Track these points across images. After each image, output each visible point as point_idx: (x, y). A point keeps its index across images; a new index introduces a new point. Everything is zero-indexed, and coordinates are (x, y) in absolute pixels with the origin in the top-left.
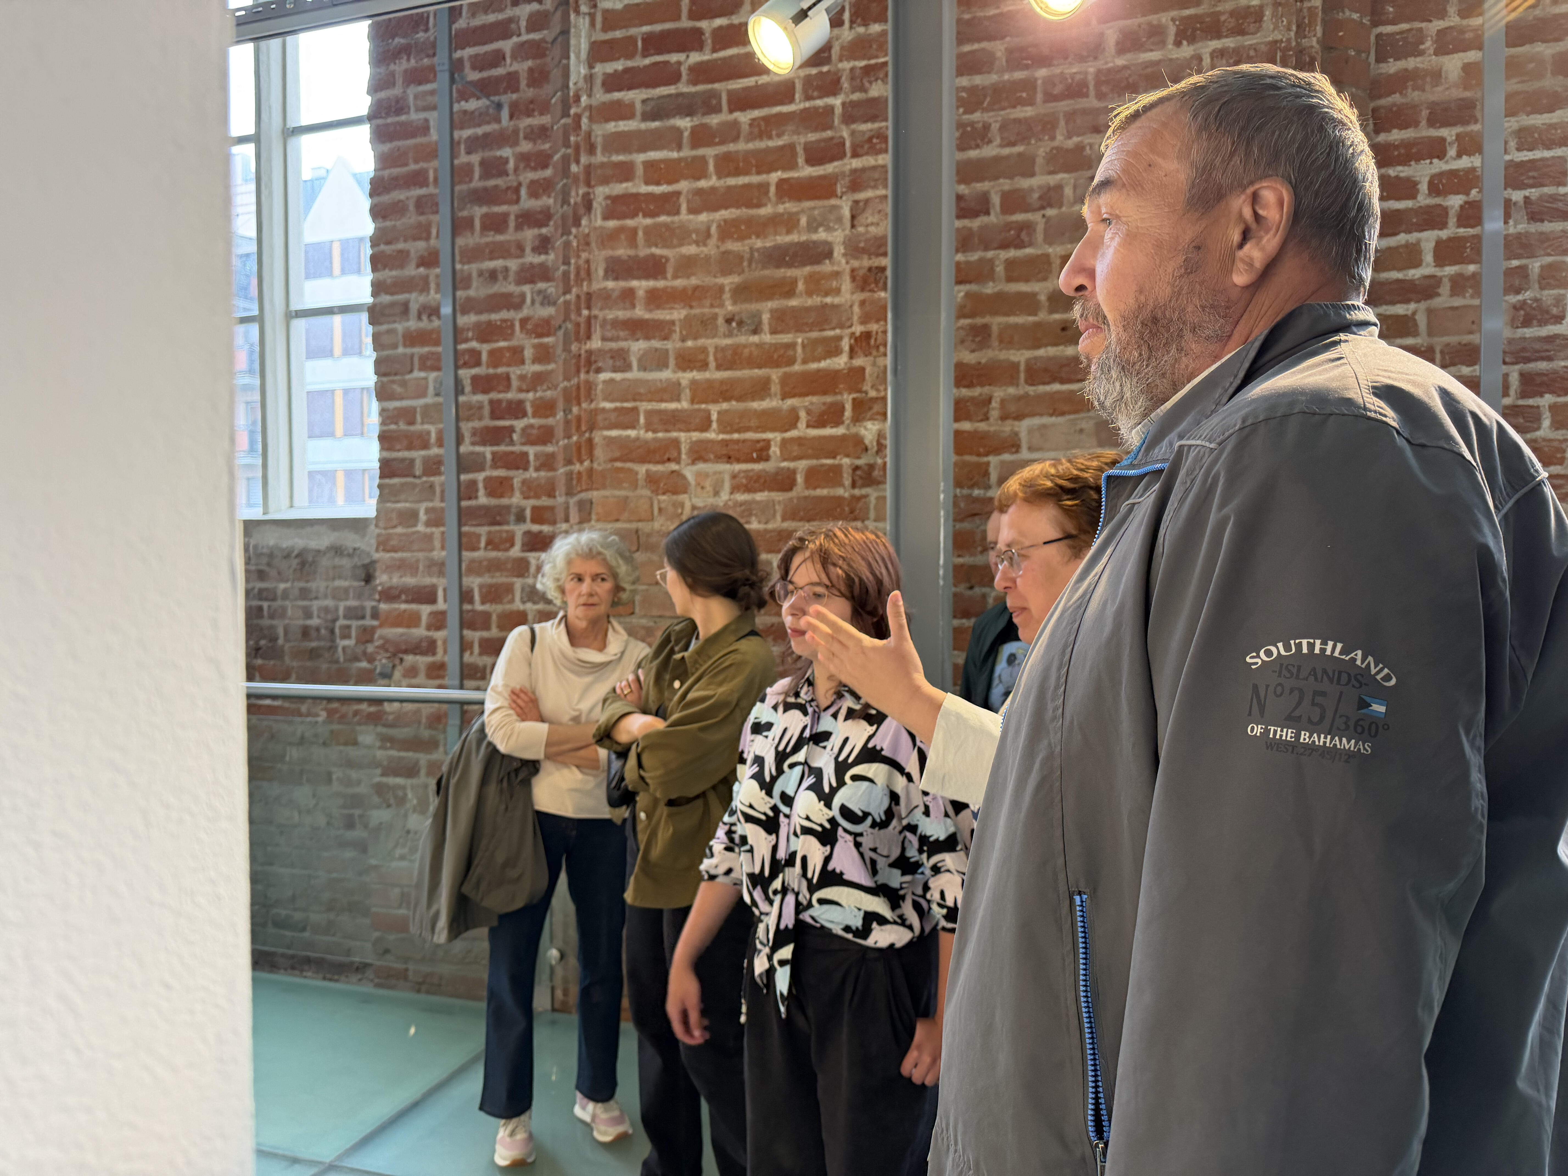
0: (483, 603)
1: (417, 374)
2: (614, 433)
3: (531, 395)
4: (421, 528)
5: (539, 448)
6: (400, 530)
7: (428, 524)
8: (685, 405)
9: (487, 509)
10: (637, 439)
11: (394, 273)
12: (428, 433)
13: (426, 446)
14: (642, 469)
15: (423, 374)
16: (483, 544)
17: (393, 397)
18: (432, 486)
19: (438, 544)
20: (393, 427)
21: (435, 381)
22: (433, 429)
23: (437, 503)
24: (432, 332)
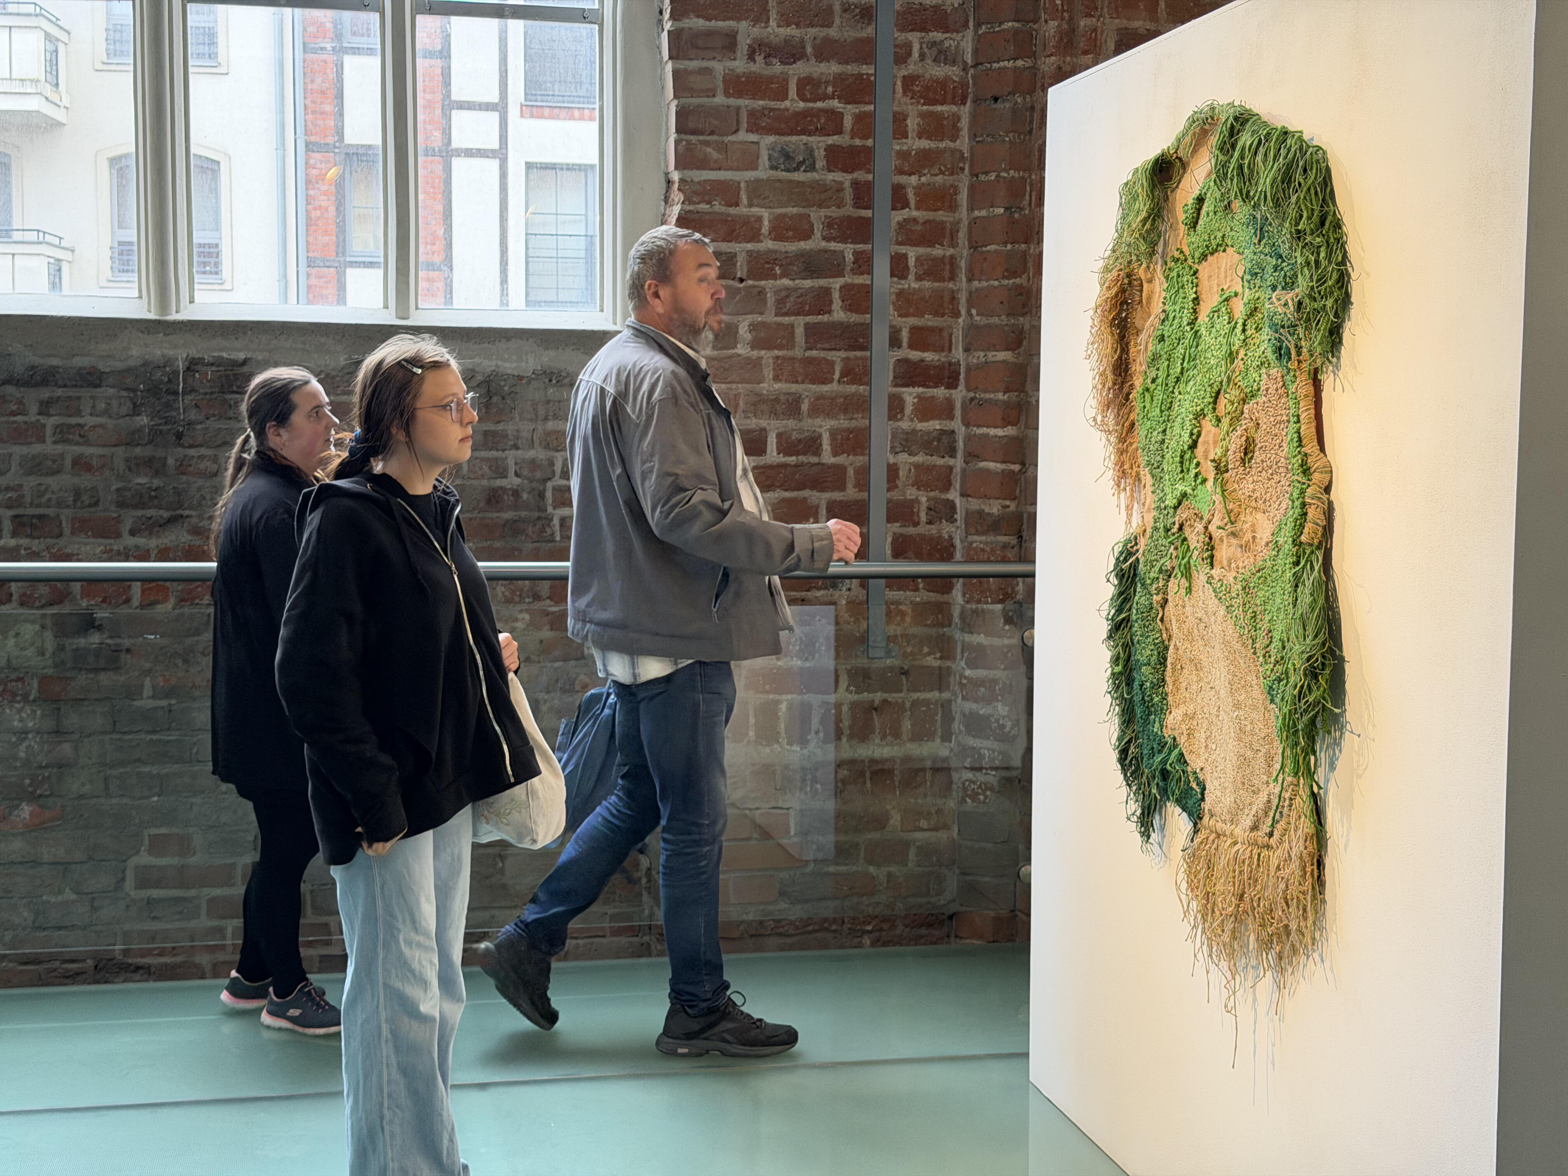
0: (835, 454)
1: (743, 136)
3: (913, 180)
4: (742, 350)
5: (922, 250)
7: (755, 345)
9: (844, 327)
12: (759, 219)
13: (755, 237)
15: (753, 137)
16: (837, 375)
17: (703, 164)
18: (762, 292)
19: (768, 373)
20: (703, 207)
21: (772, 148)
22: (766, 215)
23: (770, 317)
24: (771, 79)
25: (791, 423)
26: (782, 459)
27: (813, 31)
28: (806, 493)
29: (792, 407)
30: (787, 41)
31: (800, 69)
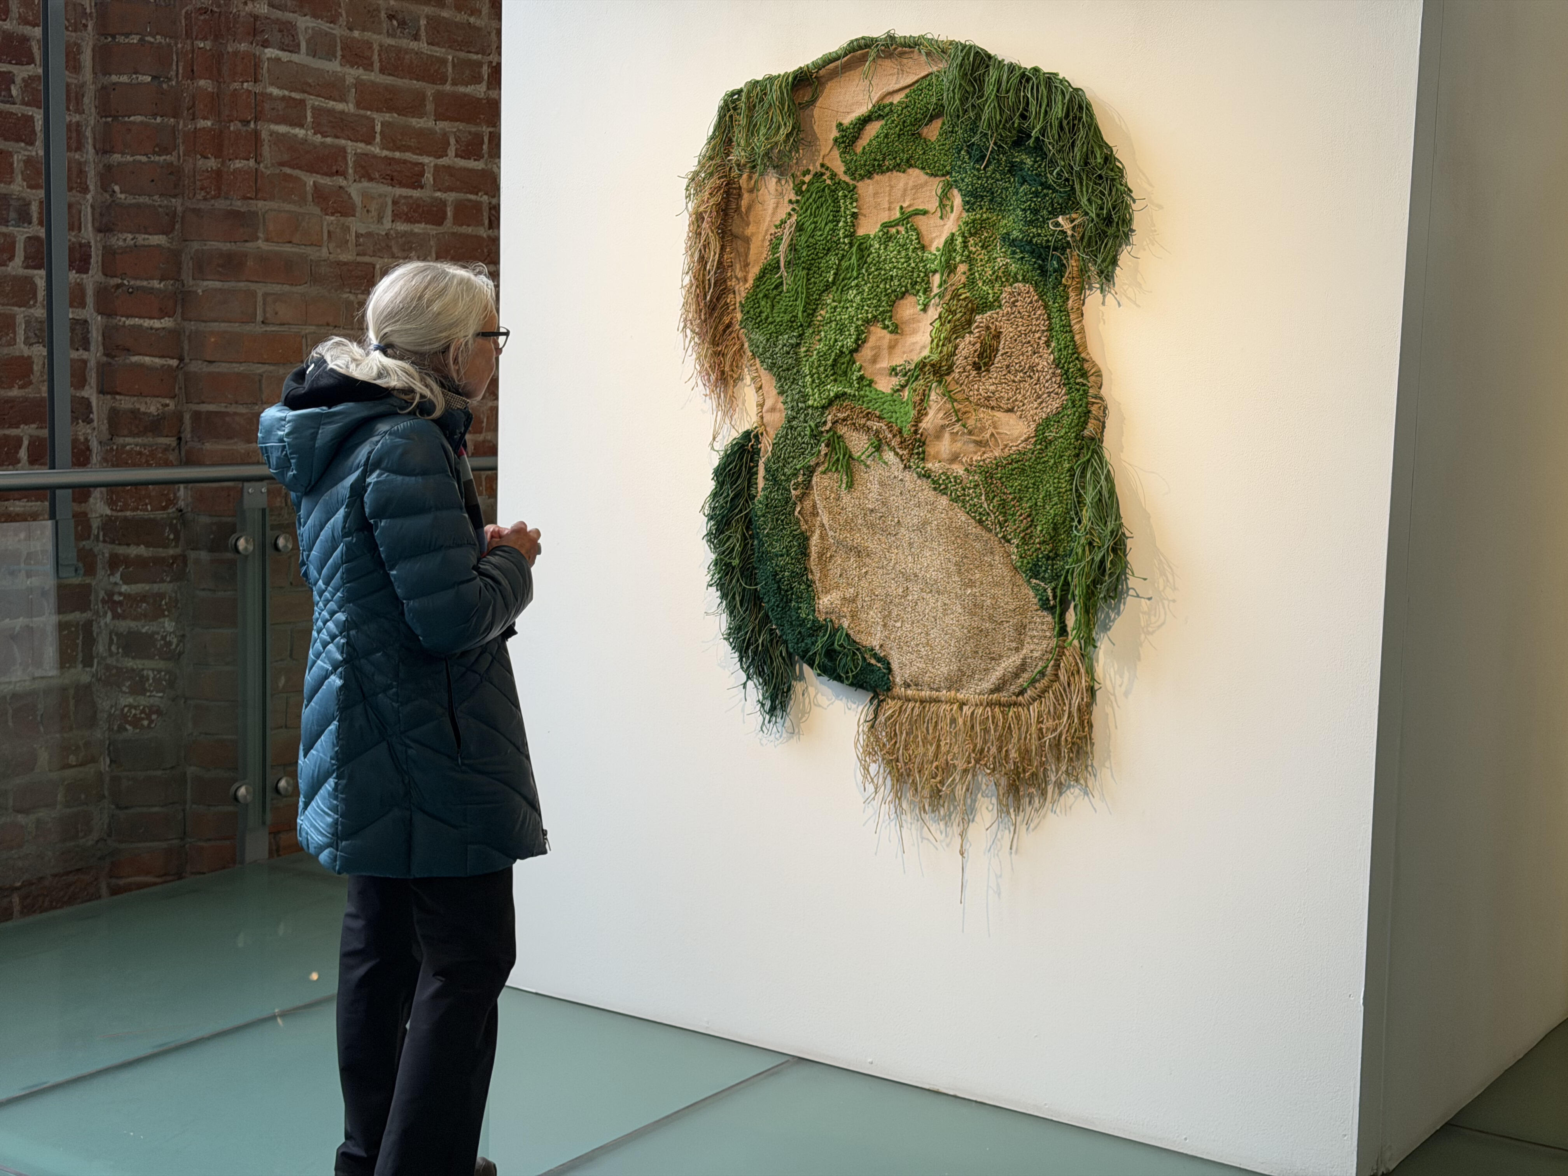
2: (282, 129)
8: (349, 107)
10: (305, 141)
14: (310, 180)
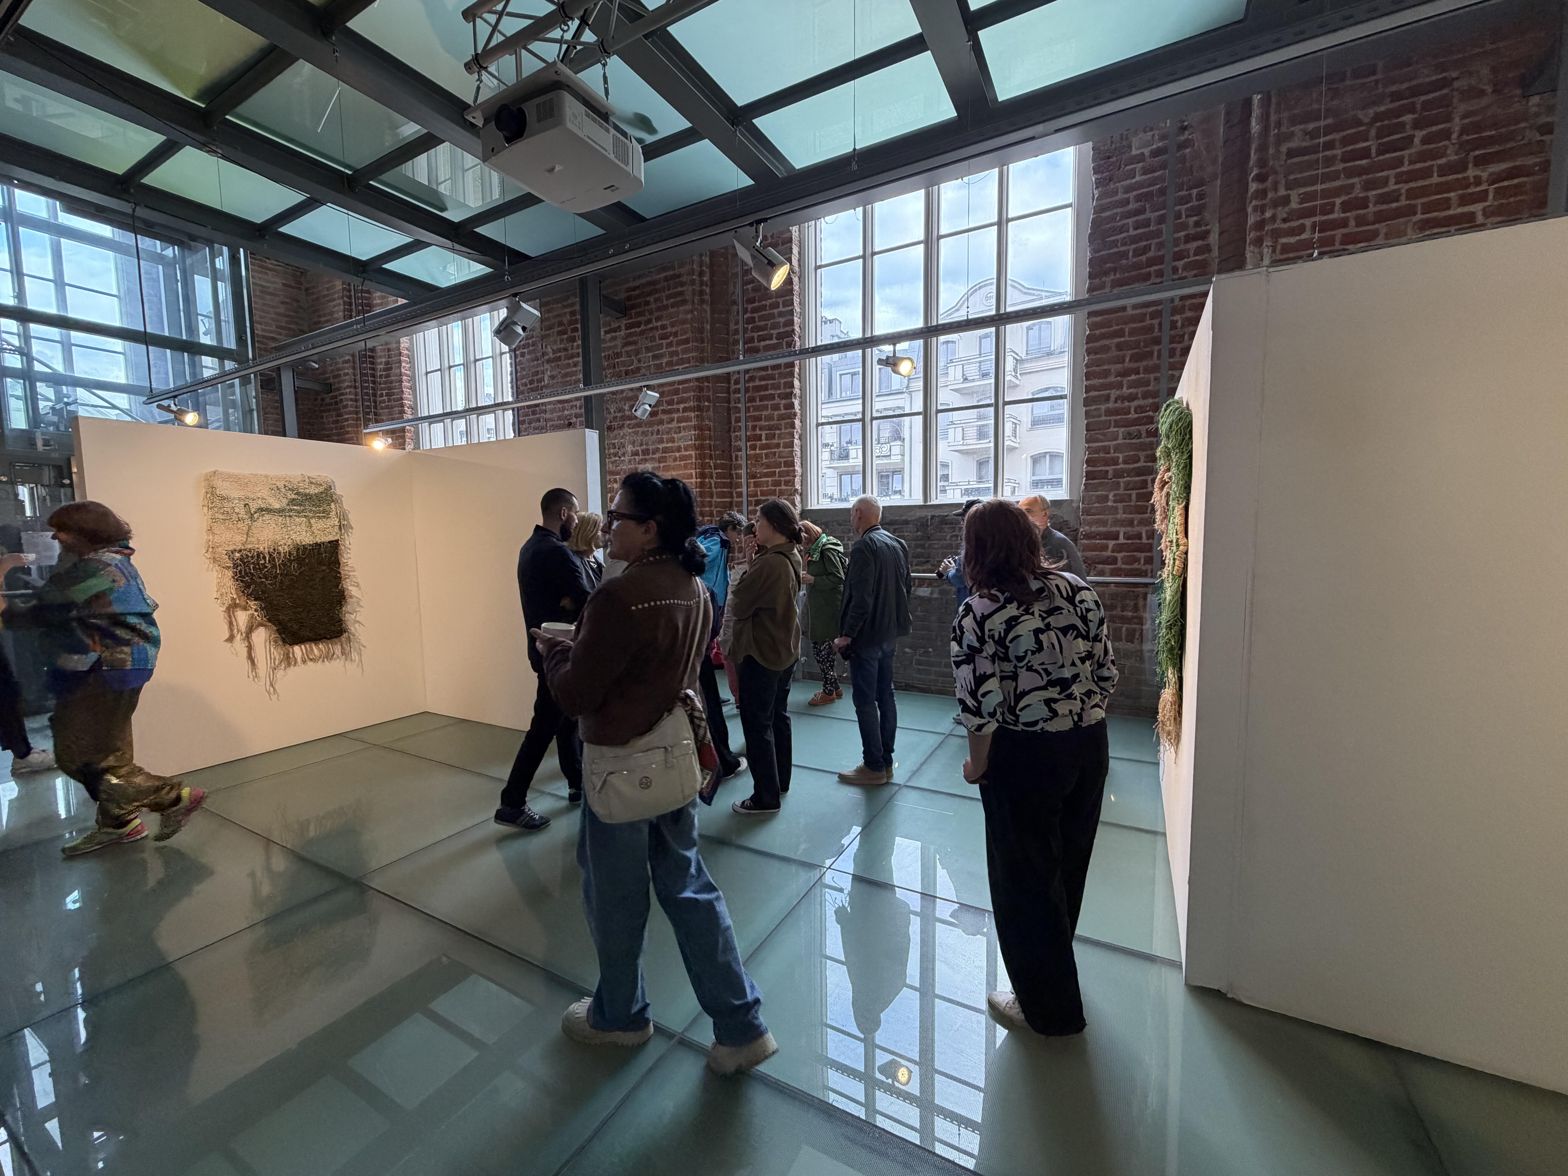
1: (1112, 429)
4: (1110, 504)
6: (1097, 505)
7: (1115, 502)
11: (1101, 381)
12: (1118, 457)
13: (1116, 464)
15: (1116, 429)
17: (1097, 440)
18: (1118, 483)
19: (1121, 511)
20: (1097, 455)
21: (1123, 432)
22: (1120, 455)
23: (1121, 491)
24: (1123, 408)
25: (1129, 529)
26: (1125, 541)
27: (1141, 389)
28: (1135, 554)
29: (1131, 523)
30: (1130, 394)
31: (1136, 403)
